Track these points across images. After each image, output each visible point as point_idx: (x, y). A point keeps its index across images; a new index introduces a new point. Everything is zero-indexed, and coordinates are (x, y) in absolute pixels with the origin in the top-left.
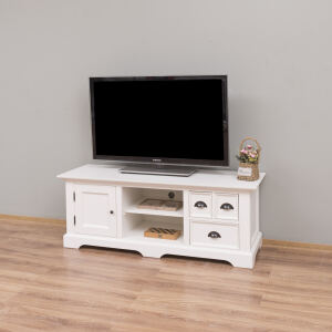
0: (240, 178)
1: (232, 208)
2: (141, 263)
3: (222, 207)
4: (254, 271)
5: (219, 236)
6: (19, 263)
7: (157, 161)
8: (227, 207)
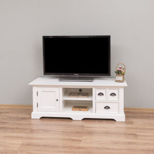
1: (115, 95)
2: (72, 123)
3: (111, 95)
4: (126, 123)
5: (109, 108)
6: (13, 129)
7: (76, 75)
8: (113, 94)
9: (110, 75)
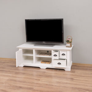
0: (67, 47)
2: (40, 70)
8: (64, 54)
9: (63, 43)
